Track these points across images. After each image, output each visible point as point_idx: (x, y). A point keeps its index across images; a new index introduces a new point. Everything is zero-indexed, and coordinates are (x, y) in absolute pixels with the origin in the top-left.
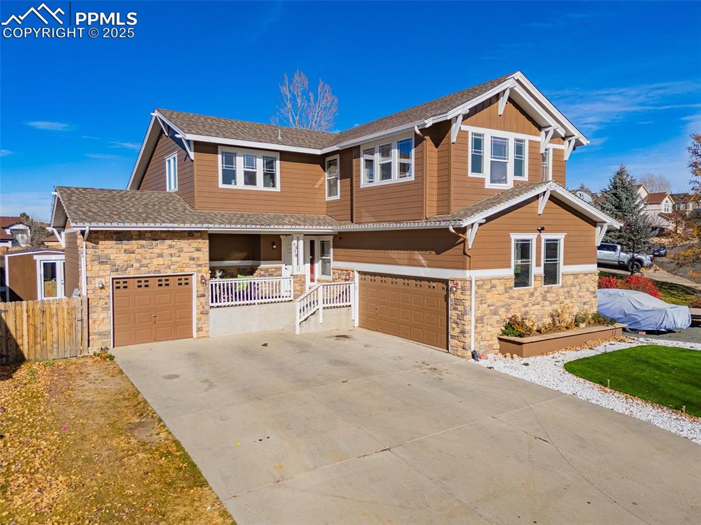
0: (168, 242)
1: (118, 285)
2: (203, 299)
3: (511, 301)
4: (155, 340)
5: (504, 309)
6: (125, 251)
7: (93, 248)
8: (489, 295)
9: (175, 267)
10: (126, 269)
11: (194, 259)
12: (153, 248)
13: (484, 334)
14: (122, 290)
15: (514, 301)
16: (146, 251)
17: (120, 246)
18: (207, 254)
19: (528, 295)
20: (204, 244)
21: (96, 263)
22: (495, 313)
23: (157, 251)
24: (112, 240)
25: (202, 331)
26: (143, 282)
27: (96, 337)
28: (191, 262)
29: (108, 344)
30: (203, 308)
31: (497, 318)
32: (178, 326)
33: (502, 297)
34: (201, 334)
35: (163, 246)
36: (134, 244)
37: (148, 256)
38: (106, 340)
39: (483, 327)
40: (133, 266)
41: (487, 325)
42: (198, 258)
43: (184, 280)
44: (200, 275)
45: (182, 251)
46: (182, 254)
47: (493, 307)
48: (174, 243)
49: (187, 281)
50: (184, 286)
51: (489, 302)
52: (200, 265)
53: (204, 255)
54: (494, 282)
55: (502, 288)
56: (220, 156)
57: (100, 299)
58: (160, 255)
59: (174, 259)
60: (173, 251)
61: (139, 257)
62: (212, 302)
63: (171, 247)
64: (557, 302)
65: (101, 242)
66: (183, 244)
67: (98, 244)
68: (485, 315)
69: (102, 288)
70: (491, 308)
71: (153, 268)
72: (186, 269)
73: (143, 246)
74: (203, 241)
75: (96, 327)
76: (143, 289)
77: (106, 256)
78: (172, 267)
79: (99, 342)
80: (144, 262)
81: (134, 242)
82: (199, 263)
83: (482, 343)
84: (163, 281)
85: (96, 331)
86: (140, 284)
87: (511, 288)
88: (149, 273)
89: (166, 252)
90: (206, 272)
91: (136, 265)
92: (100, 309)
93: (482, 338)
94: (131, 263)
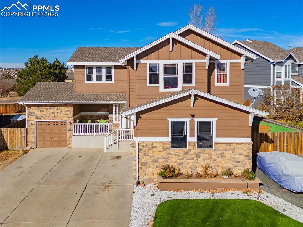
0: (56, 107)
1: (39, 124)
2: (70, 132)
3: (169, 155)
4: (52, 147)
5: (163, 160)
6: (40, 111)
7: (29, 110)
8: (150, 151)
9: (59, 117)
10: (40, 118)
11: (67, 115)
12: (51, 110)
13: (147, 172)
14: (40, 126)
15: (171, 156)
16: (48, 111)
17: (39, 109)
18: (72, 113)
19: (182, 154)
20: (71, 109)
21: (30, 115)
22: (156, 161)
23: (52, 111)
24: (36, 107)
25: (70, 145)
26: (48, 123)
27: (30, 143)
28: (66, 116)
29: (34, 146)
30: (70, 135)
31: (157, 164)
32: (61, 142)
33: (162, 153)
34: (70, 146)
35: (54, 109)
36: (43, 108)
37: (48, 113)
38: (33, 145)
39: (146, 168)
40: (43, 117)
41: (150, 167)
42: (69, 114)
43: (64, 123)
44: (69, 121)
45: (62, 111)
46: (62, 112)
47: (154, 158)
48: (59, 108)
49: (65, 124)
50: (63, 126)
51: (151, 155)
52: (69, 117)
53: (71, 113)
54: (154, 144)
55: (161, 148)
56: (85, 69)
57: (31, 129)
58: (53, 113)
59: (59, 114)
60: (58, 111)
61: (45, 113)
62: (75, 133)
63: (57, 109)
64: (209, 159)
65: (32, 108)
66: (63, 108)
67: (31, 108)
68: (148, 162)
69: (32, 125)
70: (152, 158)
71: (50, 118)
72: (63, 119)
73: (47, 109)
74: (71, 107)
75: (30, 139)
76: (48, 126)
77: (34, 113)
78: (58, 118)
79: (31, 145)
80: (47, 115)
81: (43, 107)
82: (69, 116)
83: (145, 177)
84: (56, 123)
85: (30, 141)
86: (47, 124)
87: (169, 148)
88: (49, 120)
89: (56, 111)
90: (72, 120)
91: (44, 116)
92: (31, 133)
93: (145, 174)
94: (42, 116)
